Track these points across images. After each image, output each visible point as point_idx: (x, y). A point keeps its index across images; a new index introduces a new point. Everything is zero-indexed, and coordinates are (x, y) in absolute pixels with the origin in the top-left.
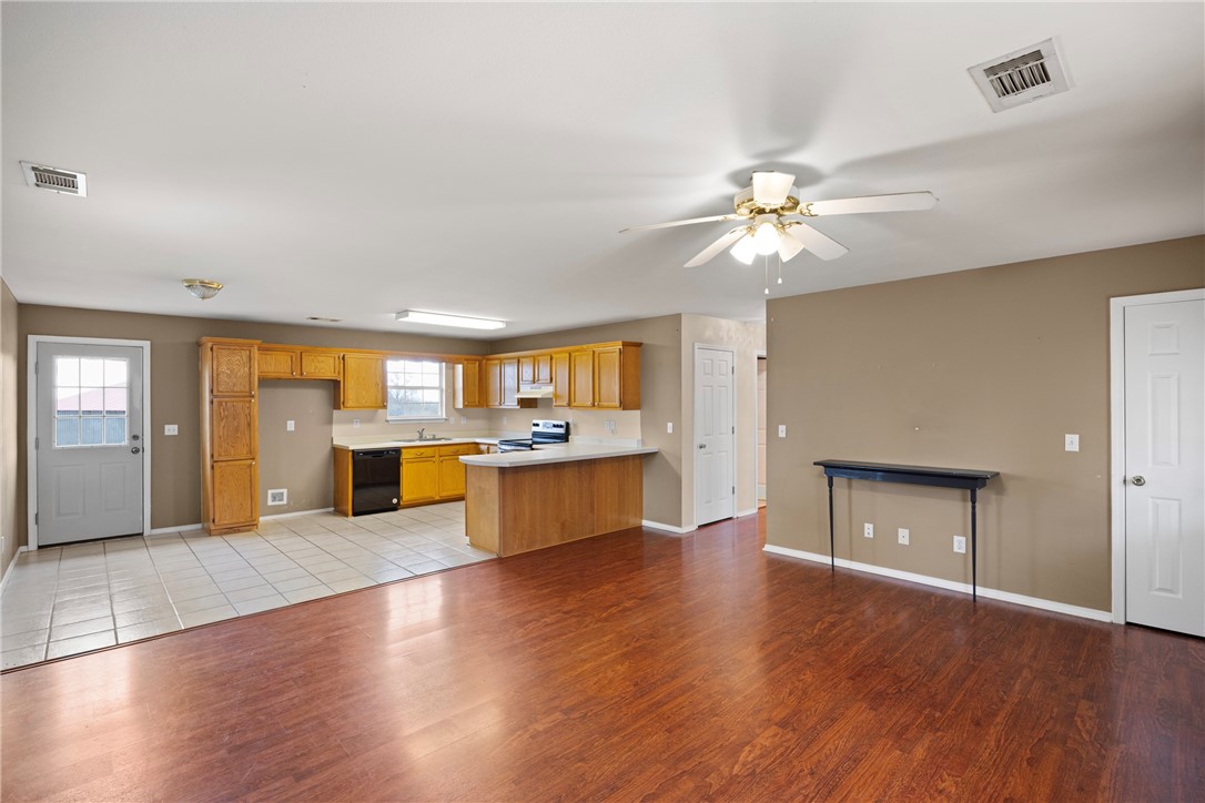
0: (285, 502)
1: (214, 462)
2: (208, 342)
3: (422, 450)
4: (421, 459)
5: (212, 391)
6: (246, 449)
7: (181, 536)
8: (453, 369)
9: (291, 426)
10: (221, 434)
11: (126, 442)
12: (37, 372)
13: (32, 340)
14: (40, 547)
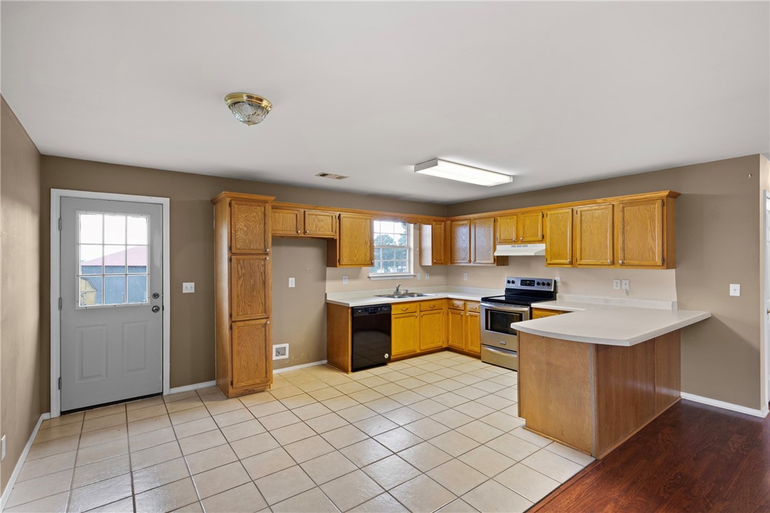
0: (287, 356)
1: (232, 322)
2: (225, 196)
3: (407, 306)
4: (407, 314)
5: (230, 248)
6: (261, 308)
7: (198, 396)
8: (420, 229)
9: (292, 282)
10: (239, 292)
11: (147, 299)
12: (60, 229)
13: (55, 194)
14: (63, 413)
